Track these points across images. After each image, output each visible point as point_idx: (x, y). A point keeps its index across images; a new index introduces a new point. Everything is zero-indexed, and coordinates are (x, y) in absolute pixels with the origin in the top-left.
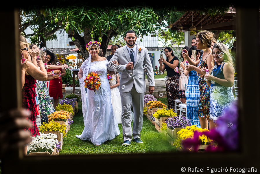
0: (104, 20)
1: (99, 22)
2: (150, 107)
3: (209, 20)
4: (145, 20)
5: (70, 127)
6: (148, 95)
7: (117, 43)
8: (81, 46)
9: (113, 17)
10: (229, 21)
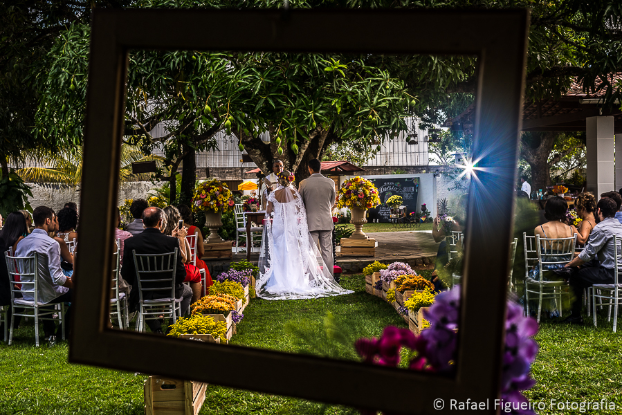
0: (303, 109)
1: (293, 112)
2: (400, 288)
3: (531, 109)
4: (388, 107)
5: (237, 328)
6: (398, 263)
7: (343, 157)
8: (264, 163)
9: (322, 103)
10: (572, 112)
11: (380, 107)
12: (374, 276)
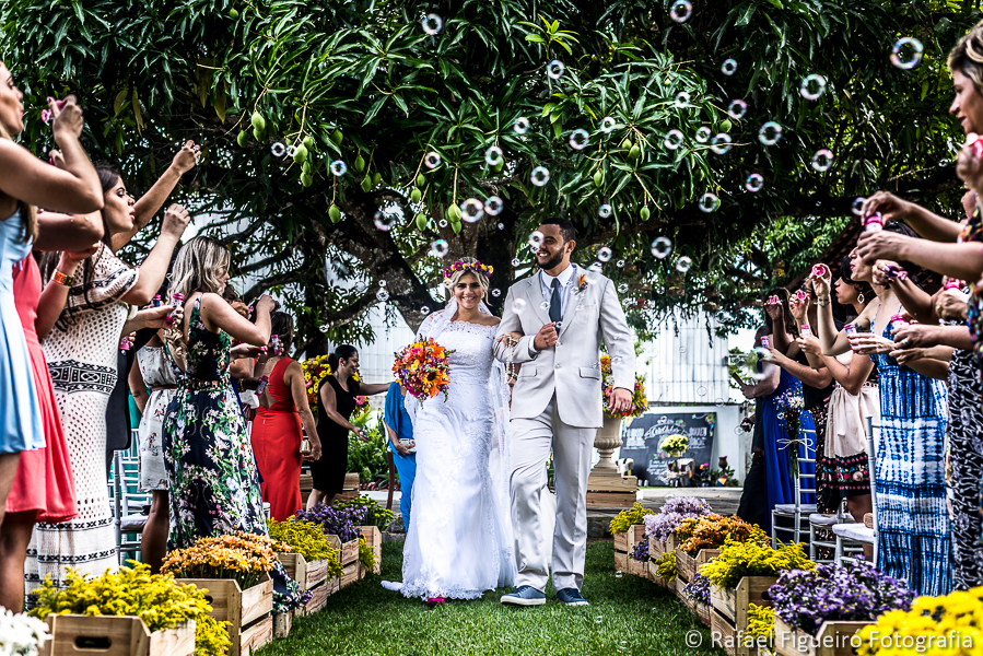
0: (474, 125)
1: (450, 132)
2: (689, 544)
4: (667, 123)
6: (683, 499)
9: (519, 113)
11: (651, 122)
12: (631, 533)
